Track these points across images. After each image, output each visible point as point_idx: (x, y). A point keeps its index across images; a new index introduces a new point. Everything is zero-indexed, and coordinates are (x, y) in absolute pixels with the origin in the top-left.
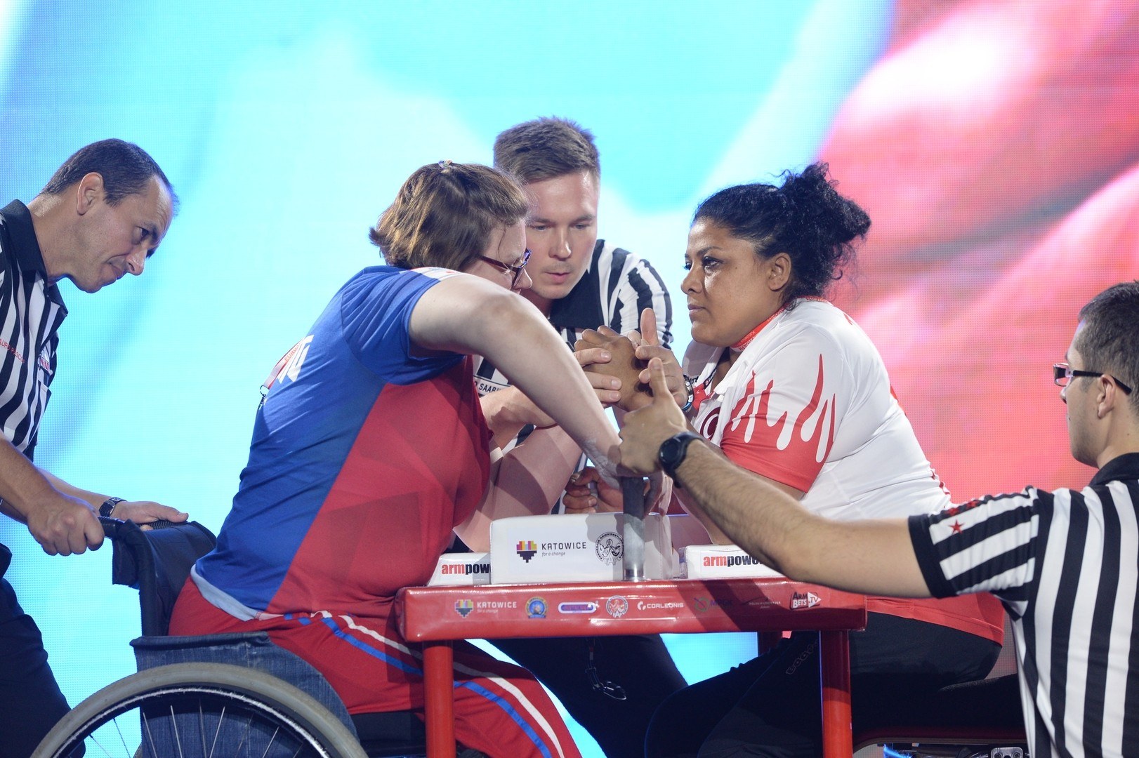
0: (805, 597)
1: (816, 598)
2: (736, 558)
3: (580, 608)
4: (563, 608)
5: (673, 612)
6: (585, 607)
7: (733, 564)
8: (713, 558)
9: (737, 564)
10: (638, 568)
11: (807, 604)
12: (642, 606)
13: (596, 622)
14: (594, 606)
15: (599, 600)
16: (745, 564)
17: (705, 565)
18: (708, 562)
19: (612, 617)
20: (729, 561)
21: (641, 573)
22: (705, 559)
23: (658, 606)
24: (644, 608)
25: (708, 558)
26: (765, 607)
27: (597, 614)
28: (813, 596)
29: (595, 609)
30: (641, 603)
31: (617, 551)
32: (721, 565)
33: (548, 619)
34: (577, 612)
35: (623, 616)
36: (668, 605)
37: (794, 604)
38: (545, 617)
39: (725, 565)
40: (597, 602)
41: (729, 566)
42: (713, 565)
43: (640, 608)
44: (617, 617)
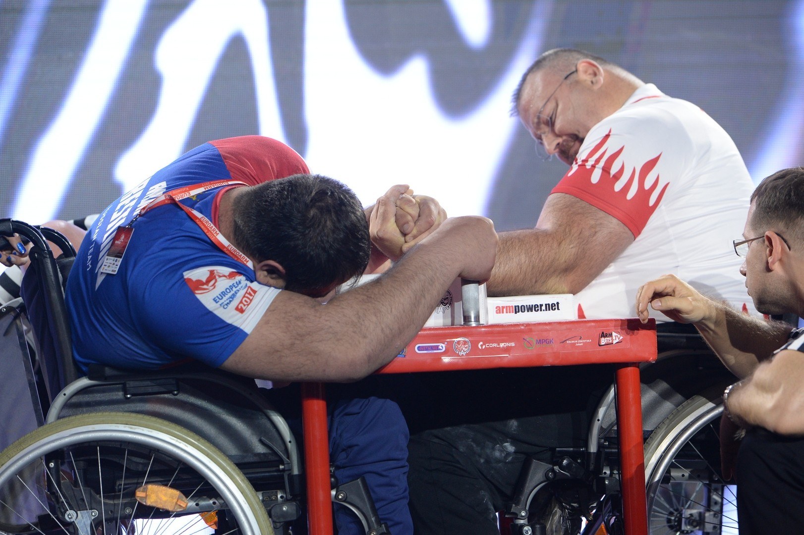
0: (611, 335)
1: (619, 336)
2: (522, 306)
3: (433, 348)
4: (419, 348)
5: (507, 350)
6: (437, 348)
7: (519, 312)
8: (503, 307)
9: (522, 312)
10: (474, 314)
11: (612, 341)
12: (482, 346)
13: (446, 360)
14: (442, 346)
15: (447, 342)
16: (528, 311)
17: (497, 313)
18: (499, 310)
19: (458, 355)
20: (516, 310)
21: (477, 319)
22: (497, 308)
23: (495, 345)
24: (484, 347)
25: (499, 307)
26: (579, 344)
27: (445, 353)
28: (617, 335)
29: (444, 349)
30: (481, 343)
31: (446, 302)
32: (510, 312)
33: (407, 358)
34: (430, 352)
35: (467, 354)
36: (502, 345)
37: (602, 341)
38: (405, 356)
39: (513, 312)
40: (446, 343)
41: (516, 313)
42: (503, 312)
43: (480, 347)
44: (463, 355)
